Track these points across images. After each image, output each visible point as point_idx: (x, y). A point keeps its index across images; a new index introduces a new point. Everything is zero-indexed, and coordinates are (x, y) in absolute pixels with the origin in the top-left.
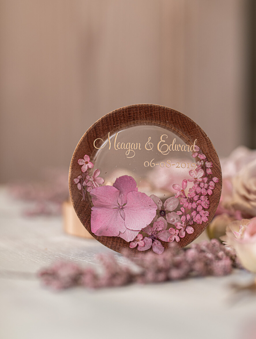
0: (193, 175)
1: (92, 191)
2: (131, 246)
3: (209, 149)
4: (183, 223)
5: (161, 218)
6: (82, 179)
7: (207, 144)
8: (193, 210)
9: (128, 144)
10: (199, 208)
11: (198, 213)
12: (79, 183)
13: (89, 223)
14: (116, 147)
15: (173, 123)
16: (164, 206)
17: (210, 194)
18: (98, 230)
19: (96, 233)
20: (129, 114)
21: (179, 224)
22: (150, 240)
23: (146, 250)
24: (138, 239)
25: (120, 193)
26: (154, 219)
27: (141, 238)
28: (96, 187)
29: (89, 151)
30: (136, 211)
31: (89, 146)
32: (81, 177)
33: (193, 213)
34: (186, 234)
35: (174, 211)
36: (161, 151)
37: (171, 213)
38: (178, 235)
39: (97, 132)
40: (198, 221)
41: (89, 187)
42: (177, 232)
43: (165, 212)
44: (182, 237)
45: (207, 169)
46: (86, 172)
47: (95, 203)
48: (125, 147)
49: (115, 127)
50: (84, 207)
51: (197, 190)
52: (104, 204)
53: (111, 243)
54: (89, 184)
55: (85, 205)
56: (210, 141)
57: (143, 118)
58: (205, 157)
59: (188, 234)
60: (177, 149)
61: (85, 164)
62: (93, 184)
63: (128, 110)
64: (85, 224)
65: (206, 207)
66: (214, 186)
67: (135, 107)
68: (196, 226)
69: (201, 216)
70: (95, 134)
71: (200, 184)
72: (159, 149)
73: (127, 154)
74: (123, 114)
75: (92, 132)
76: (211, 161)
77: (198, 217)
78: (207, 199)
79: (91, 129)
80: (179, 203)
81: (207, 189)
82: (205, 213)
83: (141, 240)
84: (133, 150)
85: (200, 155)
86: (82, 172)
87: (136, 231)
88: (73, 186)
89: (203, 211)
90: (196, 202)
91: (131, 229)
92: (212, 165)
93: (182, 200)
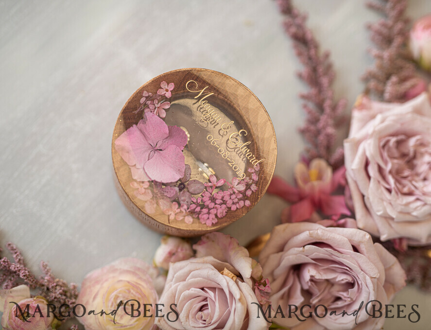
0: (234, 182)
1: (148, 114)
2: (132, 185)
3: (266, 176)
4: (189, 210)
5: (177, 189)
6: (151, 98)
8: (207, 207)
9: (212, 109)
10: (213, 211)
11: (209, 213)
12: (145, 97)
14: (201, 102)
16: (189, 182)
17: (232, 209)
18: (121, 145)
19: (116, 146)
21: (185, 207)
22: (151, 196)
24: (143, 184)
25: (167, 138)
26: (171, 183)
27: (146, 187)
28: (155, 113)
30: (163, 163)
31: (183, 81)
32: (151, 96)
33: (205, 209)
34: (182, 220)
36: (230, 139)
37: (188, 193)
38: (176, 214)
39: (199, 78)
40: (203, 220)
41: (149, 108)
42: (178, 211)
43: (184, 187)
44: (177, 219)
45: (249, 190)
46: (159, 96)
47: (140, 124)
48: (208, 109)
50: (130, 119)
51: (225, 197)
52: (146, 133)
54: (151, 107)
58: (257, 179)
60: (243, 151)
61: (165, 89)
65: (219, 216)
66: (242, 206)
69: (208, 218)
71: (232, 194)
72: (230, 136)
73: (204, 115)
76: (259, 187)
77: (206, 216)
78: (226, 211)
81: (233, 203)
82: (214, 219)
84: (212, 117)
85: (255, 174)
86: (156, 93)
87: (148, 176)
88: (139, 94)
89: (214, 217)
90: (216, 204)
91: (146, 171)
92: (256, 191)
93: (206, 192)
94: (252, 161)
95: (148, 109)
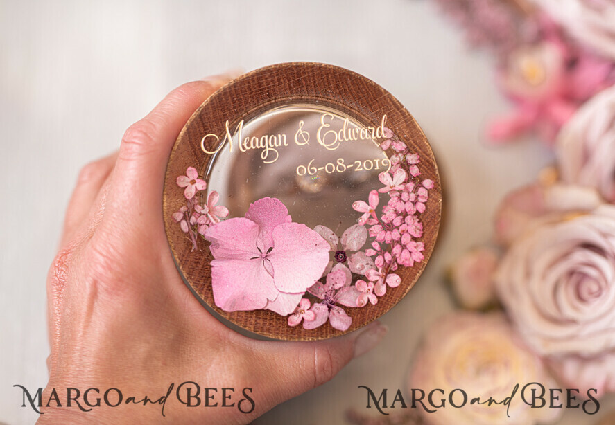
0: (387, 180)
1: (208, 233)
2: (291, 323)
3: (410, 130)
4: (380, 269)
5: (340, 266)
6: (188, 213)
7: (406, 122)
8: (394, 242)
9: (264, 139)
10: (406, 239)
11: (404, 247)
12: (182, 219)
13: (209, 290)
14: (243, 148)
15: (340, 93)
16: (342, 243)
17: (421, 211)
18: (227, 302)
19: (224, 306)
20: (260, 85)
21: (372, 272)
22: (325, 307)
23: (319, 326)
24: (302, 308)
25: (260, 230)
26: (327, 268)
27: (308, 306)
28: (214, 222)
29: (195, 161)
30: (292, 259)
31: (194, 151)
32: (186, 209)
33: (395, 248)
34: (387, 289)
35: (360, 250)
36: (322, 144)
37: (356, 254)
38: (373, 292)
39: (206, 124)
40: (407, 262)
41: (201, 225)
42: (371, 286)
43: (344, 253)
44: (381, 295)
45: (411, 167)
46: (193, 198)
47: (216, 253)
48: (259, 145)
49: (237, 112)
50: (198, 262)
51: (397, 208)
52: (232, 253)
53: (253, 322)
54: (201, 220)
55: (199, 259)
56: (409, 115)
57: (286, 90)
58: (404, 146)
59: (390, 287)
60: (352, 137)
61: (190, 184)
62: (208, 218)
63: (256, 77)
65: (417, 235)
66: (426, 195)
67: (269, 70)
68: (404, 272)
69: (410, 252)
70: (202, 128)
71: (401, 196)
72: (320, 141)
73: (264, 156)
74: (249, 87)
75: (196, 125)
76: (417, 151)
77: (405, 254)
78: (418, 220)
79: (194, 120)
80: (368, 235)
81: (414, 203)
82: (418, 246)
83: (308, 310)
84: (274, 147)
85: (394, 143)
86: (186, 199)
87: (296, 294)
88: (174, 226)
89: (414, 243)
90: (398, 228)
91: (287, 292)
92: (419, 159)
93: (372, 228)
94: (375, 135)
95: (203, 227)
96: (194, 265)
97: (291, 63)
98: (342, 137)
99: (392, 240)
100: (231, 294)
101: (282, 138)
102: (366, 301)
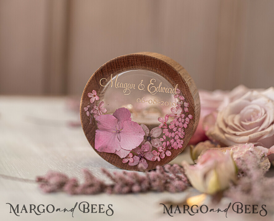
0: (174, 111)
1: (97, 118)
2: (124, 162)
3: (187, 92)
4: (164, 147)
5: (148, 142)
6: (90, 108)
7: (186, 88)
9: (126, 84)
10: (177, 137)
11: (175, 141)
12: (88, 110)
13: (94, 141)
15: (162, 70)
16: (151, 133)
17: (185, 127)
18: (100, 147)
19: (98, 149)
20: (128, 61)
21: (161, 148)
22: (138, 158)
23: (134, 165)
24: (129, 156)
25: (118, 121)
26: (142, 142)
27: (132, 156)
28: (100, 114)
29: (97, 87)
30: (129, 136)
31: (97, 83)
33: (171, 140)
34: (165, 156)
35: (158, 138)
36: (150, 91)
37: (155, 139)
39: (104, 73)
40: (175, 147)
42: (159, 154)
43: (151, 137)
44: (162, 158)
45: (185, 108)
46: (94, 103)
47: (99, 126)
48: (123, 86)
49: (118, 70)
50: (91, 129)
51: (176, 123)
52: (106, 128)
53: (109, 158)
54: (95, 112)
55: (92, 127)
56: (188, 86)
57: (139, 64)
58: (184, 98)
59: (167, 156)
60: (162, 91)
61: (93, 97)
62: (98, 112)
63: (127, 58)
64: (91, 142)
65: (182, 137)
66: (189, 121)
67: (133, 56)
68: (174, 151)
69: (177, 143)
70: (101, 74)
71: (178, 119)
72: (148, 90)
73: (124, 91)
74: (123, 61)
75: (99, 73)
76: (188, 102)
77: (175, 144)
78: (183, 131)
79: (99, 71)
80: (162, 132)
81: (183, 123)
82: (181, 141)
83: (132, 157)
84: (129, 89)
85: (180, 96)
86: (90, 103)
87: (128, 150)
88: (83, 113)
89: (179, 140)
90: (174, 132)
91: (124, 149)
92: (189, 105)
93: (164, 130)
94: (172, 92)
95: (95, 115)
96: (89, 130)
97: (142, 55)
98: (158, 90)
99: (171, 137)
100: (102, 145)
101: (133, 86)
102: (156, 159)
